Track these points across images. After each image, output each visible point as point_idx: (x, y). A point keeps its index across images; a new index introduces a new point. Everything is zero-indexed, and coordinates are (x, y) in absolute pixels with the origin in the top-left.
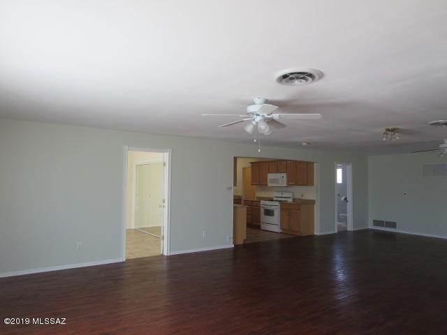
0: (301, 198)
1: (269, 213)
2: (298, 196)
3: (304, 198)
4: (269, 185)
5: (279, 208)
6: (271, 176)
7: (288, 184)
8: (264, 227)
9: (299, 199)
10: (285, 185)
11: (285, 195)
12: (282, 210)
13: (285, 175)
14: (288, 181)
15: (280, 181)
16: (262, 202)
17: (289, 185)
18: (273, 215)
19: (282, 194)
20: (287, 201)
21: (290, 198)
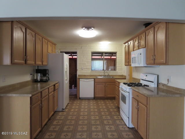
4: (132, 65)
8: (121, 113)
16: (121, 85)
19: (146, 76)
20: (148, 86)
21: (153, 82)
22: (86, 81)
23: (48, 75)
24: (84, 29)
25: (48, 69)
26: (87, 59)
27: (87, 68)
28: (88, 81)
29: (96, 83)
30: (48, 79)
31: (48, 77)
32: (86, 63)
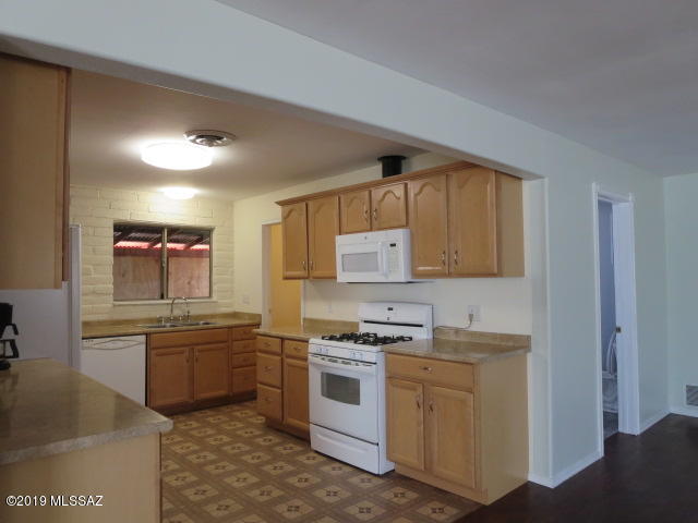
0: (463, 324)
1: (342, 389)
2: (453, 319)
3: (476, 327)
4: (342, 277)
5: (382, 375)
6: (346, 244)
7: (415, 274)
8: (321, 440)
9: (457, 331)
10: (401, 274)
11: (401, 314)
12: (391, 378)
13: (400, 236)
14: (415, 258)
15: (382, 260)
16: (316, 344)
17: (417, 276)
18: (357, 402)
19: (390, 309)
20: (411, 339)
21: (421, 326)
22: (110, 345)
23: (16, 332)
24: (194, 141)
25: (11, 303)
26: (94, 251)
27: (94, 292)
28: (120, 344)
29: (154, 352)
30: (9, 352)
31: (13, 343)
32: (91, 267)
